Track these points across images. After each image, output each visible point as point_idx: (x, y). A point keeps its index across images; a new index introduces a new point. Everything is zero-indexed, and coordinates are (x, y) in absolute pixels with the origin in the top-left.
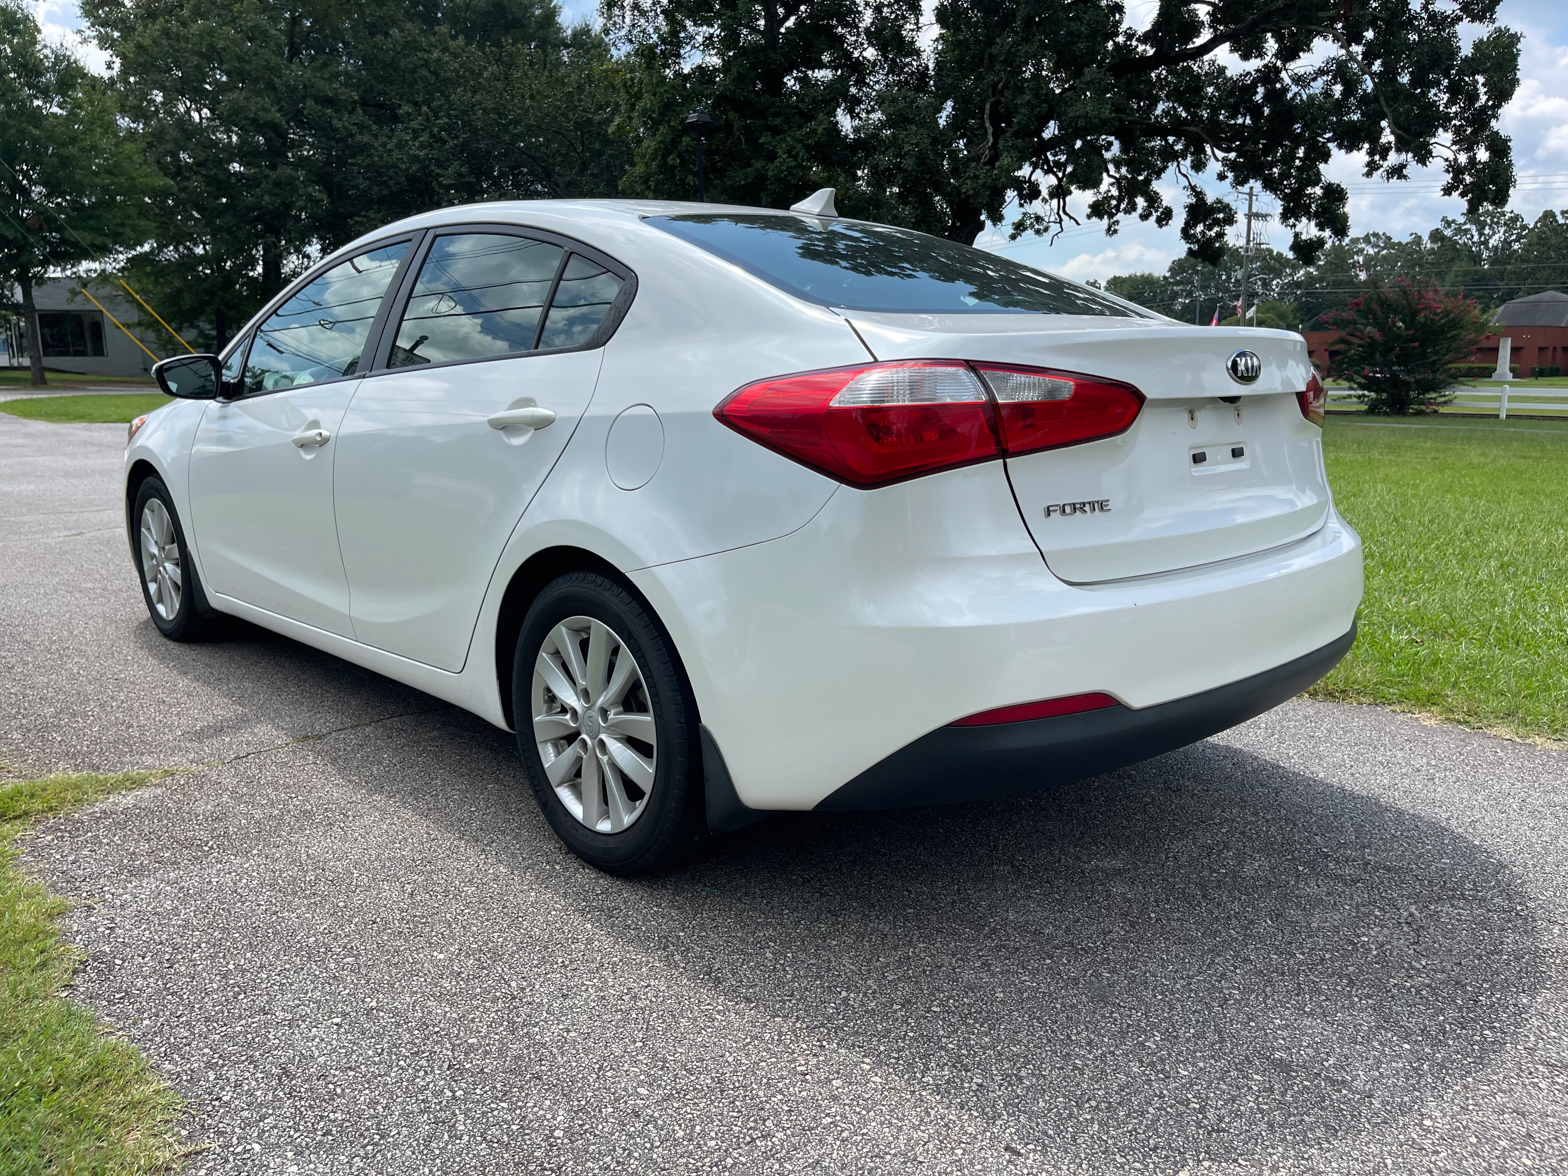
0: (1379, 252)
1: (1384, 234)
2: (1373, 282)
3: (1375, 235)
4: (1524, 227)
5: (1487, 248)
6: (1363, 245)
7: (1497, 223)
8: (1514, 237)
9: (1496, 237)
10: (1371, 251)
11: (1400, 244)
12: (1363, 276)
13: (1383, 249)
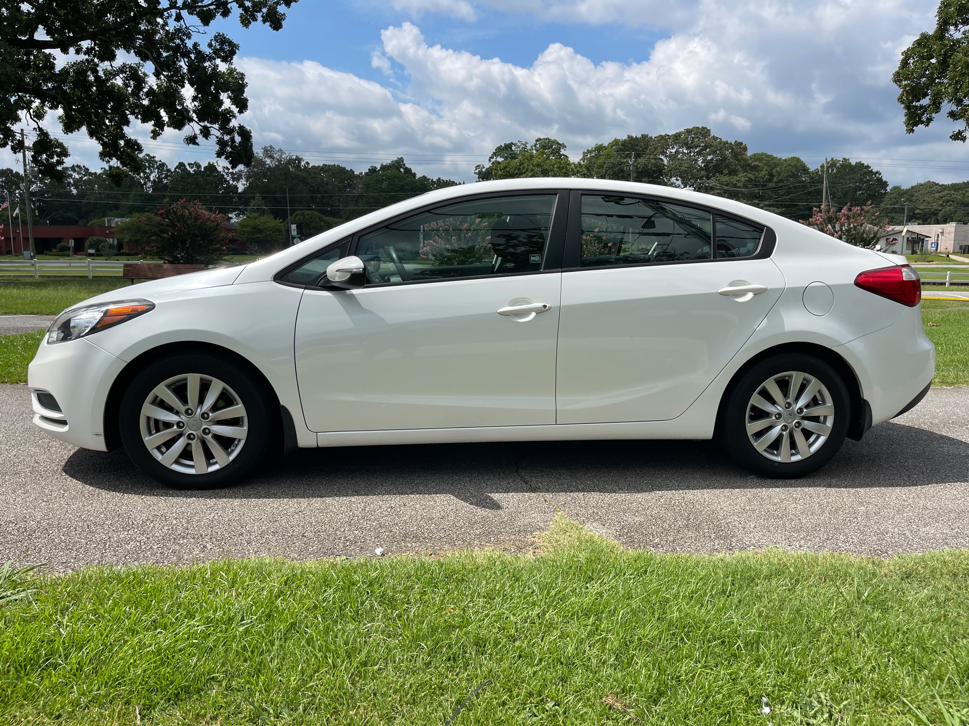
0: (82, 177)
1: (84, 167)
2: (81, 195)
3: (78, 166)
4: (169, 170)
5: (149, 181)
6: (72, 173)
7: (153, 167)
8: (164, 176)
9: (153, 174)
10: (77, 176)
11: (95, 173)
12: (75, 191)
13: (85, 175)
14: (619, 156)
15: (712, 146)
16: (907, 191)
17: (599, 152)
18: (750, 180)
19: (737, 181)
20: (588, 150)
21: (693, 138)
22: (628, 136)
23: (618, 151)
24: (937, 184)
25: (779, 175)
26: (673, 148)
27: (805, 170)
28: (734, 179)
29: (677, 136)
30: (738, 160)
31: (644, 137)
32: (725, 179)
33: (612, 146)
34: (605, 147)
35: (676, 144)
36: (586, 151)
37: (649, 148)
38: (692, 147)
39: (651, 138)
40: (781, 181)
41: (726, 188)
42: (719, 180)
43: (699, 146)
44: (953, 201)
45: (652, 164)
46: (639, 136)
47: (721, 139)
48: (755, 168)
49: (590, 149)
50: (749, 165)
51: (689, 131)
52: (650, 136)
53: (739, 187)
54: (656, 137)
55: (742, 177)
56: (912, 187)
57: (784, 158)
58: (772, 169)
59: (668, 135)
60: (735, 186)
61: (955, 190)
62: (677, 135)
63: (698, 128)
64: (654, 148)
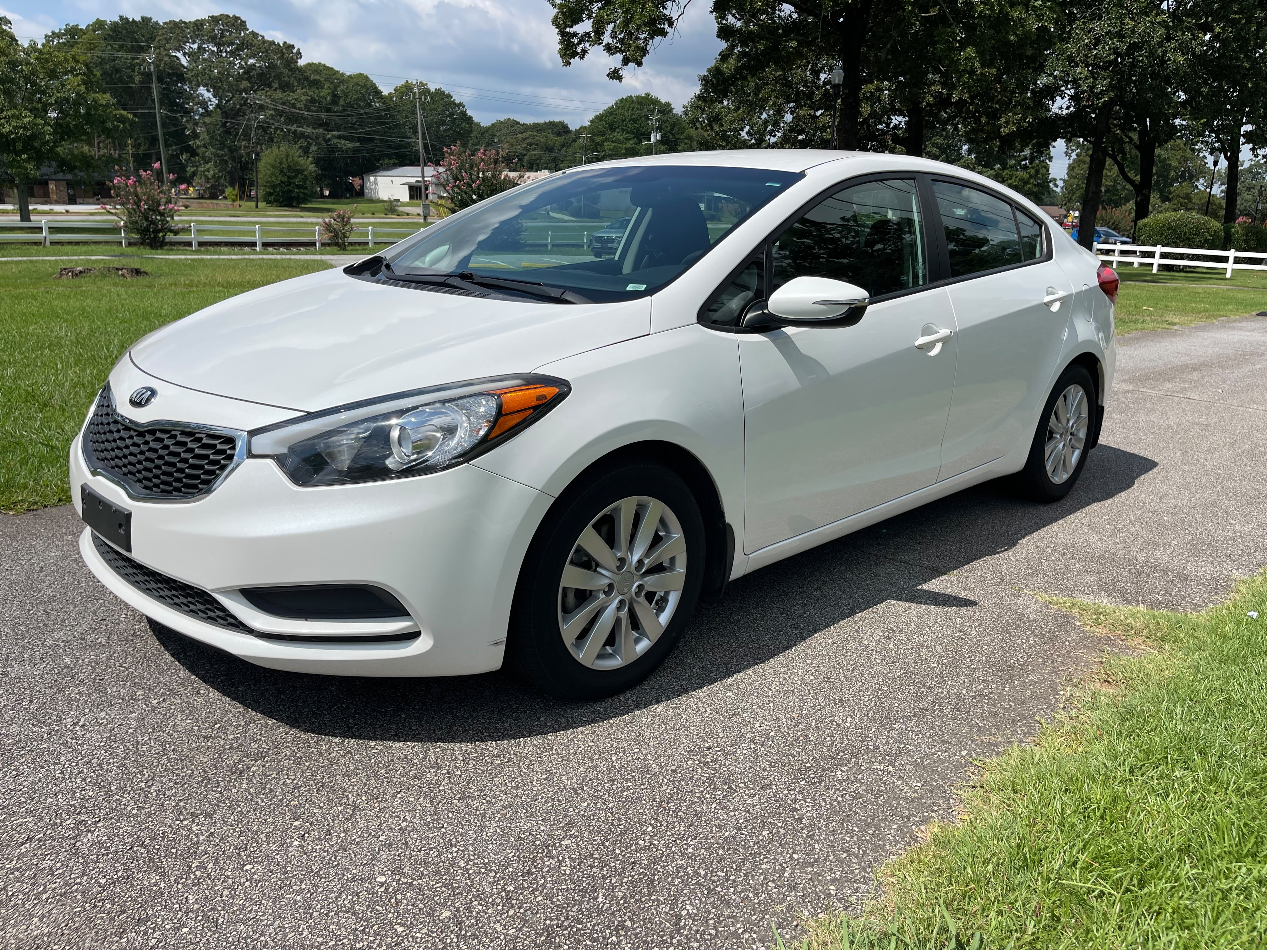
14: (109, 47)
15: (252, 45)
16: (487, 129)
17: (73, 37)
18: (313, 101)
19: (296, 100)
20: (53, 33)
21: (222, 30)
22: (121, 17)
23: (105, 39)
24: (518, 123)
25: (347, 96)
26: (194, 42)
27: (378, 92)
28: (291, 97)
29: (198, 25)
30: (291, 70)
31: (146, 21)
32: (279, 95)
33: (94, 31)
34: (81, 29)
35: (197, 37)
36: (50, 34)
37: (158, 38)
38: (223, 45)
39: (157, 23)
40: (349, 105)
41: (280, 107)
42: (270, 96)
43: (232, 44)
44: (537, 145)
45: (165, 64)
46: (138, 19)
47: (263, 37)
48: (315, 84)
49: (57, 31)
50: (306, 79)
51: (215, 20)
52: (154, 20)
53: (299, 109)
54: (165, 23)
55: (300, 95)
56: (493, 125)
57: (348, 74)
58: (336, 88)
59: (185, 23)
60: (293, 105)
61: (537, 131)
62: (198, 23)
63: (228, 16)
64: (166, 39)
